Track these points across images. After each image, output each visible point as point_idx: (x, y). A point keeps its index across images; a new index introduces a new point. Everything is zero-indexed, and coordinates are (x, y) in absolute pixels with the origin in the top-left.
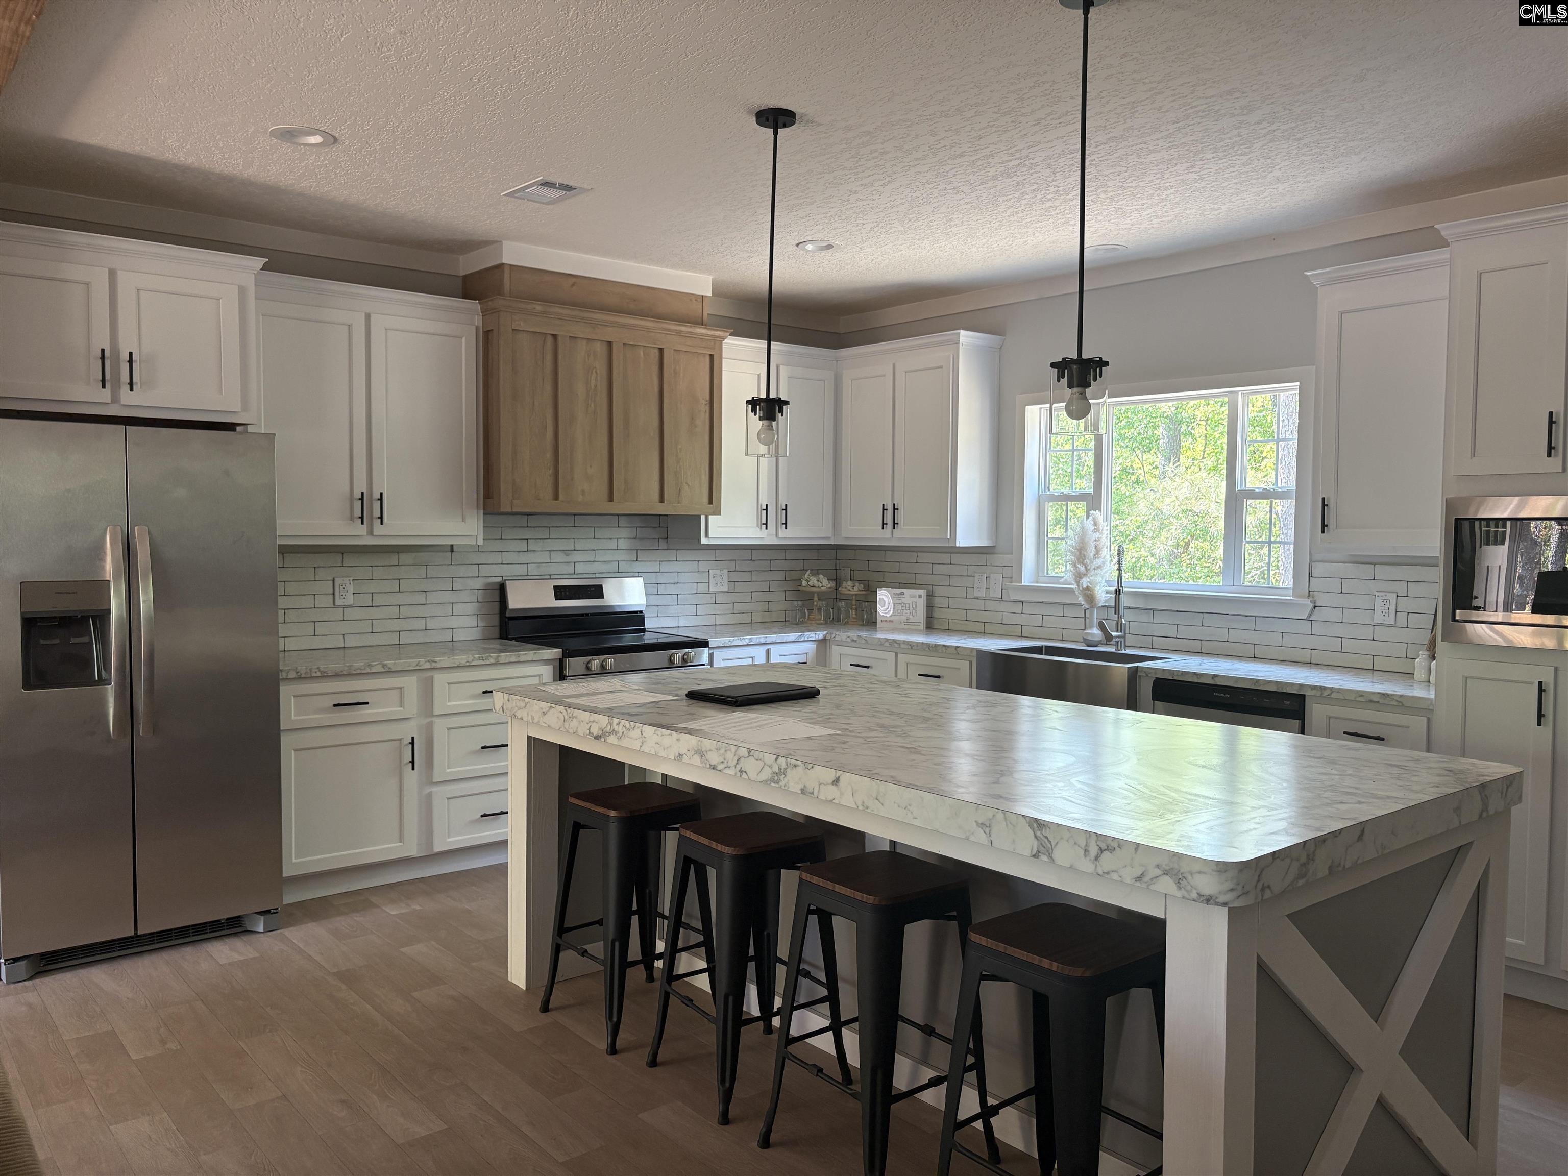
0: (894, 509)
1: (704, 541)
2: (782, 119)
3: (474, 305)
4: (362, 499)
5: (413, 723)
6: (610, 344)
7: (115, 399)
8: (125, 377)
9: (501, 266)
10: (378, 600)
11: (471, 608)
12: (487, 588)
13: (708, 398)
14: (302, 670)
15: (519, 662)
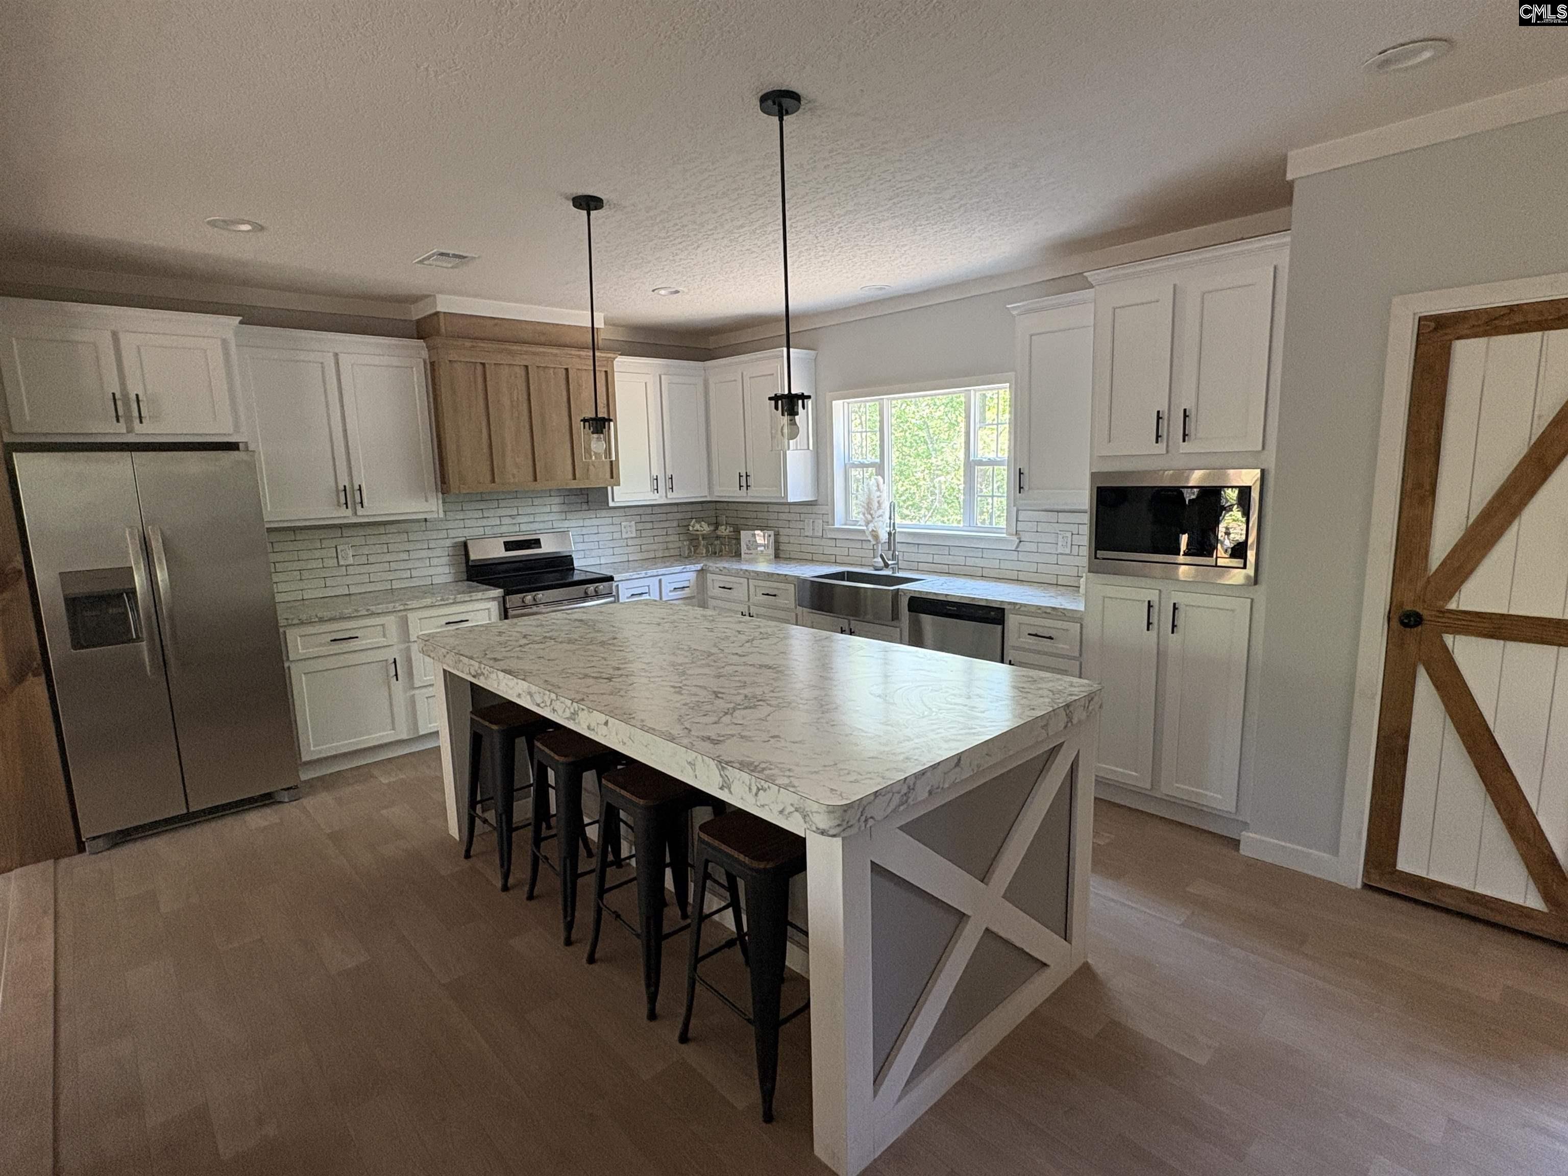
0: (747, 476)
1: (611, 504)
2: (592, 204)
3: (421, 343)
4: (345, 490)
5: (395, 648)
6: (527, 367)
7: (130, 430)
8: (136, 414)
9: (437, 314)
10: (372, 560)
11: (445, 560)
12: (455, 546)
13: (605, 402)
14: (304, 617)
15: (471, 600)
